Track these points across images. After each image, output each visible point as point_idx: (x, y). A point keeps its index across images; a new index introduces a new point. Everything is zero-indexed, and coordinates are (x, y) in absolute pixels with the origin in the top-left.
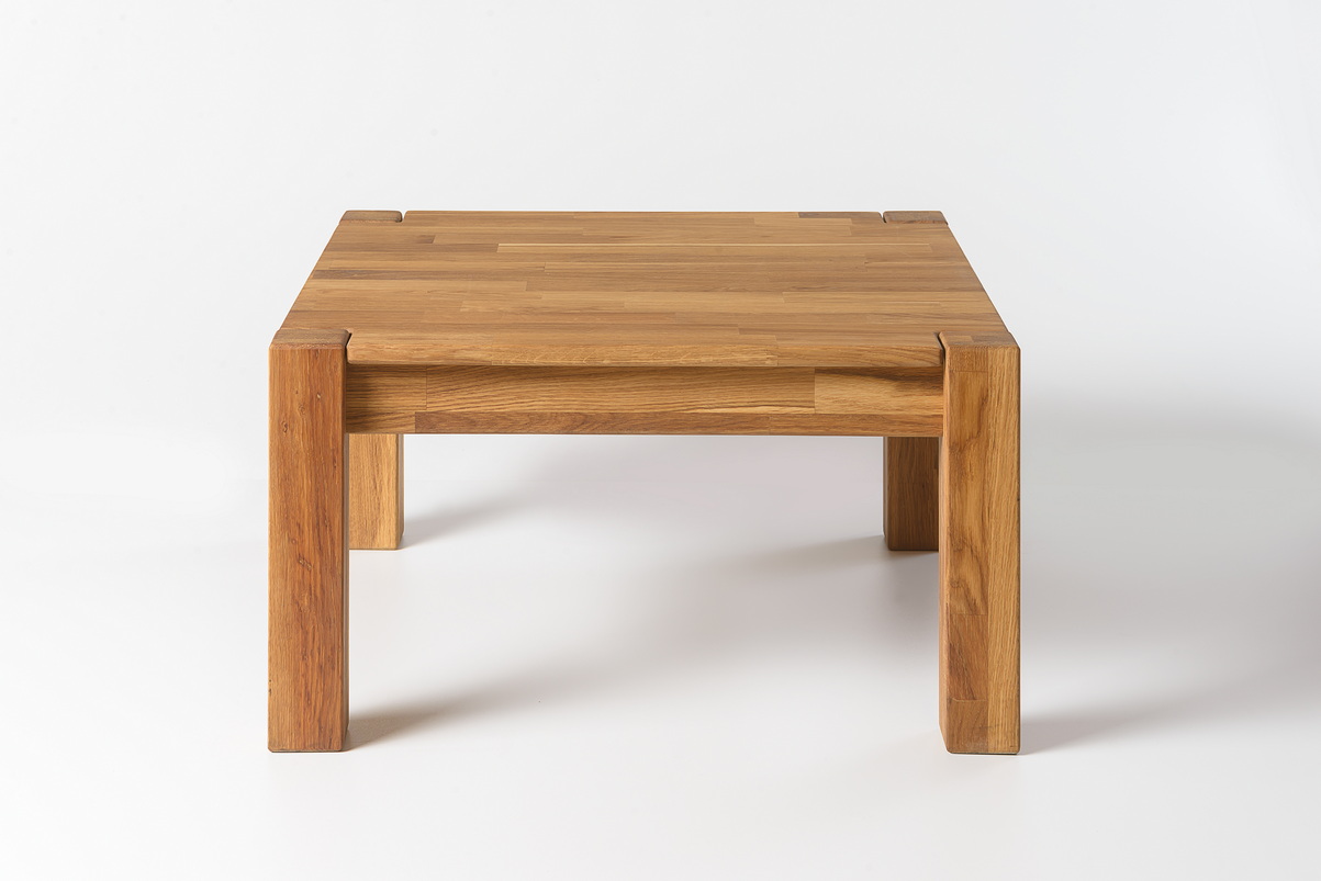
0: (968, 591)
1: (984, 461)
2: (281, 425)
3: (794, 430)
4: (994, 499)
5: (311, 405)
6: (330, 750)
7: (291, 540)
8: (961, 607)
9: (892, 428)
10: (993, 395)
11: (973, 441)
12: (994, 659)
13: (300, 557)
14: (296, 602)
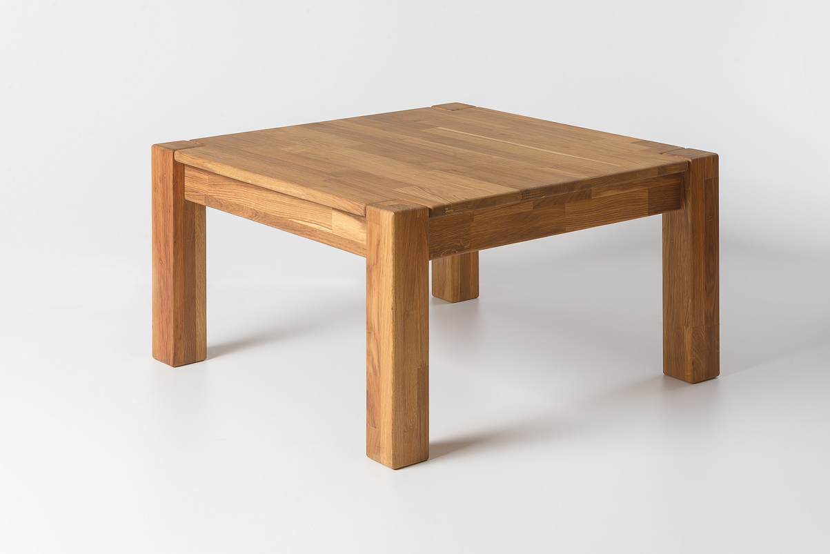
0: (373, 359)
1: (379, 280)
2: (155, 189)
3: (324, 241)
4: (383, 305)
5: (163, 179)
6: (169, 365)
7: (158, 249)
8: (371, 369)
9: (360, 251)
10: (382, 241)
11: (375, 266)
12: (383, 405)
13: (160, 259)
14: (159, 283)
